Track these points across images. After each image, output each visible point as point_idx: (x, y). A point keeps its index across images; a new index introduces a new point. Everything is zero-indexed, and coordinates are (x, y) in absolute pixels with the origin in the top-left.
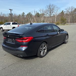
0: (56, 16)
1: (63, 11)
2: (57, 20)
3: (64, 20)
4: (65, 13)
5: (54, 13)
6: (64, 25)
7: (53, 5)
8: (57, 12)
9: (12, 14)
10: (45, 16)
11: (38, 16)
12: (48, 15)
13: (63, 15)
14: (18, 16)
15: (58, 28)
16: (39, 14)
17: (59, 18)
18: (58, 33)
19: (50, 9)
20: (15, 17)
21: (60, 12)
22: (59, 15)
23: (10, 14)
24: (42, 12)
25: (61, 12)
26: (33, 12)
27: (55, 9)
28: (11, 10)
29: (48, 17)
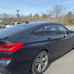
0: (63, 17)
1: (70, 12)
2: (64, 21)
3: (72, 21)
4: (72, 13)
5: (61, 14)
6: (71, 26)
7: (60, 6)
8: (64, 13)
9: (19, 15)
10: (51, 17)
11: (45, 17)
12: (54, 16)
13: (71, 15)
14: (26, 17)
15: (65, 29)
16: (46, 15)
17: (66, 19)
18: (66, 35)
19: (57, 9)
20: (23, 18)
21: (67, 13)
22: (66, 16)
23: (17, 15)
24: (49, 13)
25: (69, 12)
26: (40, 13)
27: (63, 9)
28: (18, 11)
29: (55, 18)
